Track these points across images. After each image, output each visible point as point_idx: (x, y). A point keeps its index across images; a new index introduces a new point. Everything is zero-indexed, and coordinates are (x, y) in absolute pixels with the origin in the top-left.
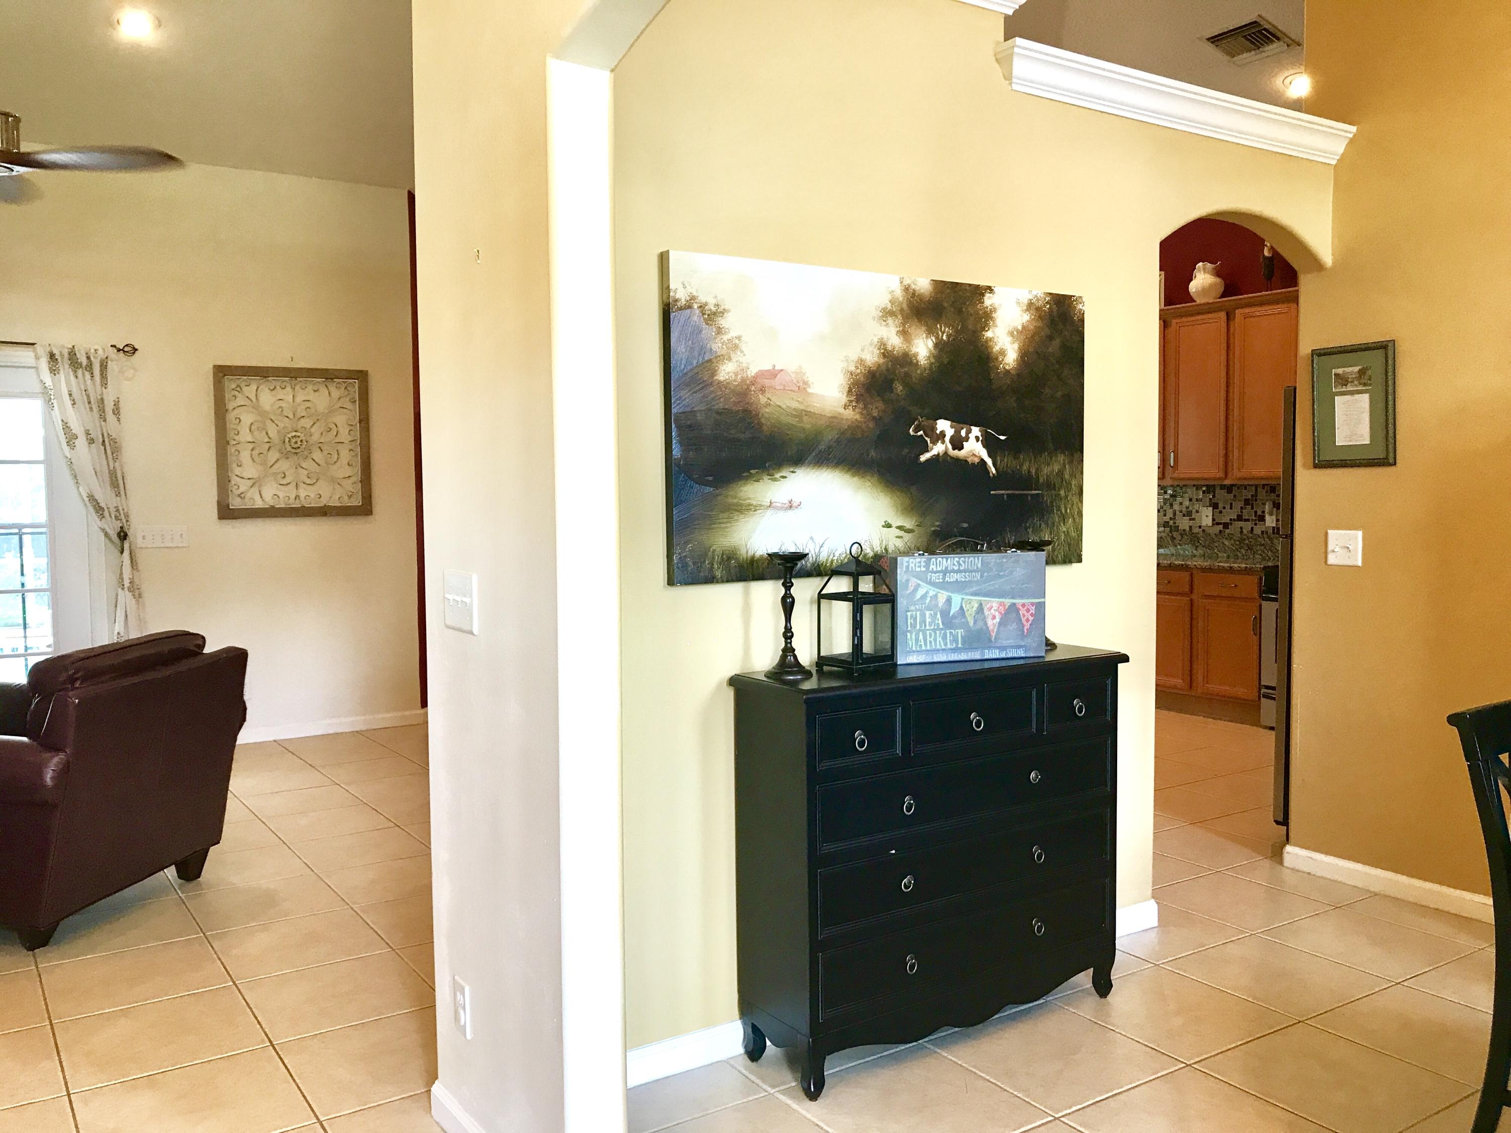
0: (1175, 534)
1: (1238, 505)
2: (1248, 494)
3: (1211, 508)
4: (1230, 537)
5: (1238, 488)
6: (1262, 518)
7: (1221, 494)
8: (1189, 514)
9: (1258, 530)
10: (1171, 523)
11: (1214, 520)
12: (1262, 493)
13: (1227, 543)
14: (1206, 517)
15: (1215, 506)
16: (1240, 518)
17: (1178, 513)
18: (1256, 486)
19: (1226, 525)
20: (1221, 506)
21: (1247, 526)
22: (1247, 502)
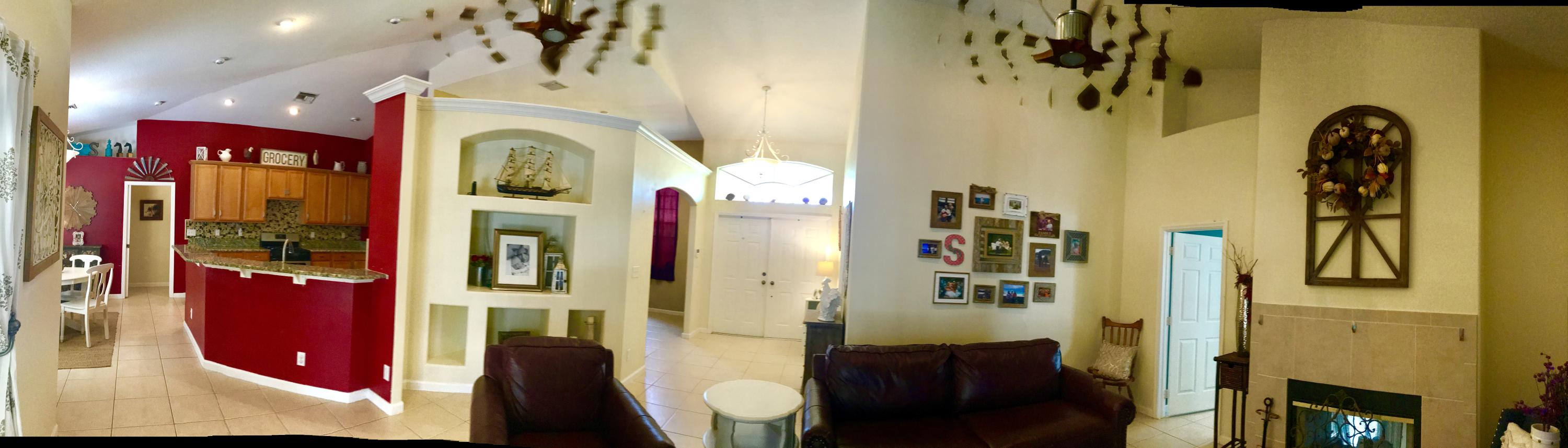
0: (206, 239)
1: (229, 229)
2: (232, 225)
3: (219, 230)
4: (227, 240)
5: (229, 223)
6: (237, 233)
7: (223, 226)
8: (210, 232)
9: (236, 237)
10: (203, 235)
11: (220, 233)
12: (237, 225)
13: (226, 242)
14: (217, 233)
15: (220, 229)
16: (229, 233)
17: (205, 231)
18: (235, 223)
19: (224, 236)
20: (223, 229)
21: (232, 236)
22: (232, 228)
